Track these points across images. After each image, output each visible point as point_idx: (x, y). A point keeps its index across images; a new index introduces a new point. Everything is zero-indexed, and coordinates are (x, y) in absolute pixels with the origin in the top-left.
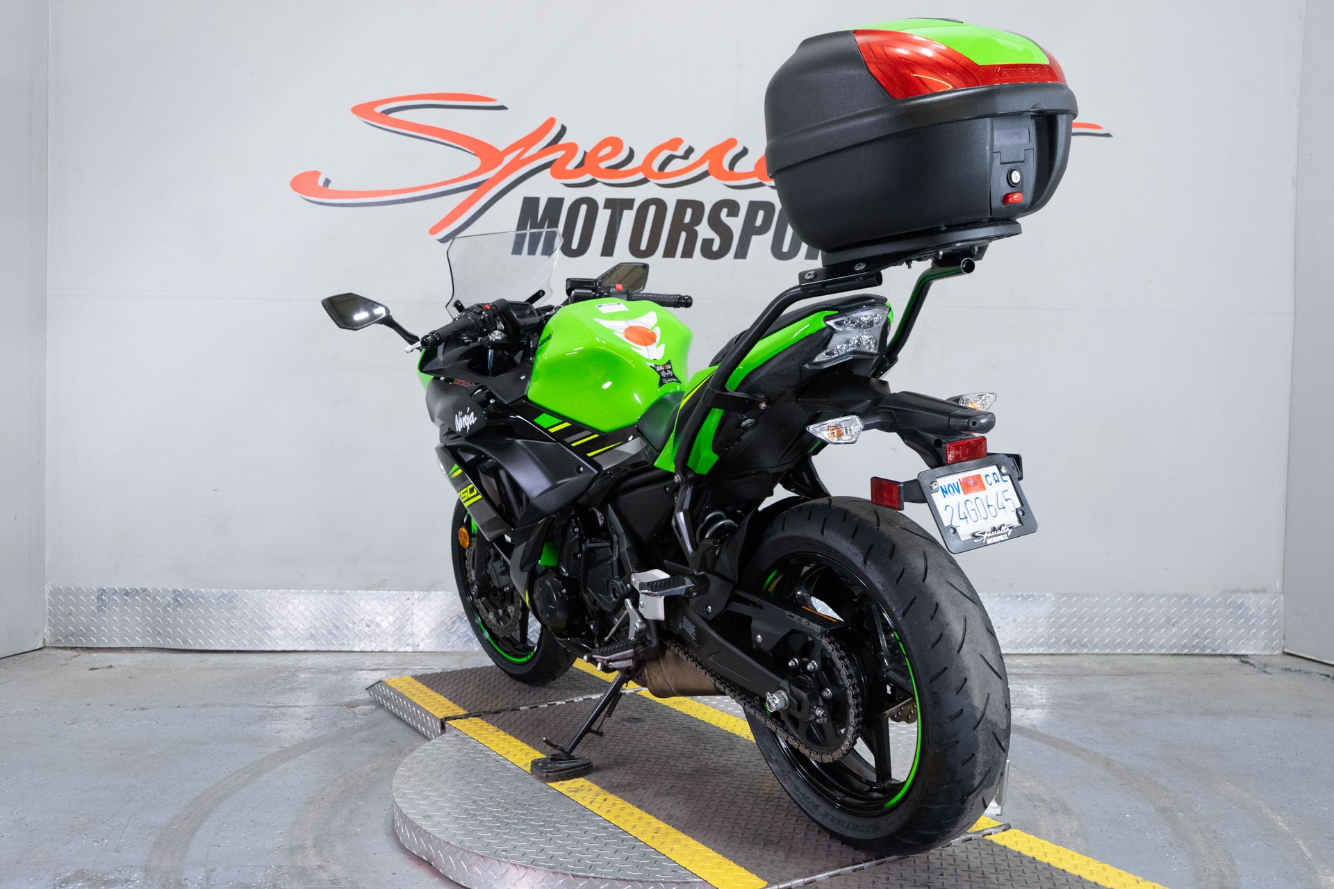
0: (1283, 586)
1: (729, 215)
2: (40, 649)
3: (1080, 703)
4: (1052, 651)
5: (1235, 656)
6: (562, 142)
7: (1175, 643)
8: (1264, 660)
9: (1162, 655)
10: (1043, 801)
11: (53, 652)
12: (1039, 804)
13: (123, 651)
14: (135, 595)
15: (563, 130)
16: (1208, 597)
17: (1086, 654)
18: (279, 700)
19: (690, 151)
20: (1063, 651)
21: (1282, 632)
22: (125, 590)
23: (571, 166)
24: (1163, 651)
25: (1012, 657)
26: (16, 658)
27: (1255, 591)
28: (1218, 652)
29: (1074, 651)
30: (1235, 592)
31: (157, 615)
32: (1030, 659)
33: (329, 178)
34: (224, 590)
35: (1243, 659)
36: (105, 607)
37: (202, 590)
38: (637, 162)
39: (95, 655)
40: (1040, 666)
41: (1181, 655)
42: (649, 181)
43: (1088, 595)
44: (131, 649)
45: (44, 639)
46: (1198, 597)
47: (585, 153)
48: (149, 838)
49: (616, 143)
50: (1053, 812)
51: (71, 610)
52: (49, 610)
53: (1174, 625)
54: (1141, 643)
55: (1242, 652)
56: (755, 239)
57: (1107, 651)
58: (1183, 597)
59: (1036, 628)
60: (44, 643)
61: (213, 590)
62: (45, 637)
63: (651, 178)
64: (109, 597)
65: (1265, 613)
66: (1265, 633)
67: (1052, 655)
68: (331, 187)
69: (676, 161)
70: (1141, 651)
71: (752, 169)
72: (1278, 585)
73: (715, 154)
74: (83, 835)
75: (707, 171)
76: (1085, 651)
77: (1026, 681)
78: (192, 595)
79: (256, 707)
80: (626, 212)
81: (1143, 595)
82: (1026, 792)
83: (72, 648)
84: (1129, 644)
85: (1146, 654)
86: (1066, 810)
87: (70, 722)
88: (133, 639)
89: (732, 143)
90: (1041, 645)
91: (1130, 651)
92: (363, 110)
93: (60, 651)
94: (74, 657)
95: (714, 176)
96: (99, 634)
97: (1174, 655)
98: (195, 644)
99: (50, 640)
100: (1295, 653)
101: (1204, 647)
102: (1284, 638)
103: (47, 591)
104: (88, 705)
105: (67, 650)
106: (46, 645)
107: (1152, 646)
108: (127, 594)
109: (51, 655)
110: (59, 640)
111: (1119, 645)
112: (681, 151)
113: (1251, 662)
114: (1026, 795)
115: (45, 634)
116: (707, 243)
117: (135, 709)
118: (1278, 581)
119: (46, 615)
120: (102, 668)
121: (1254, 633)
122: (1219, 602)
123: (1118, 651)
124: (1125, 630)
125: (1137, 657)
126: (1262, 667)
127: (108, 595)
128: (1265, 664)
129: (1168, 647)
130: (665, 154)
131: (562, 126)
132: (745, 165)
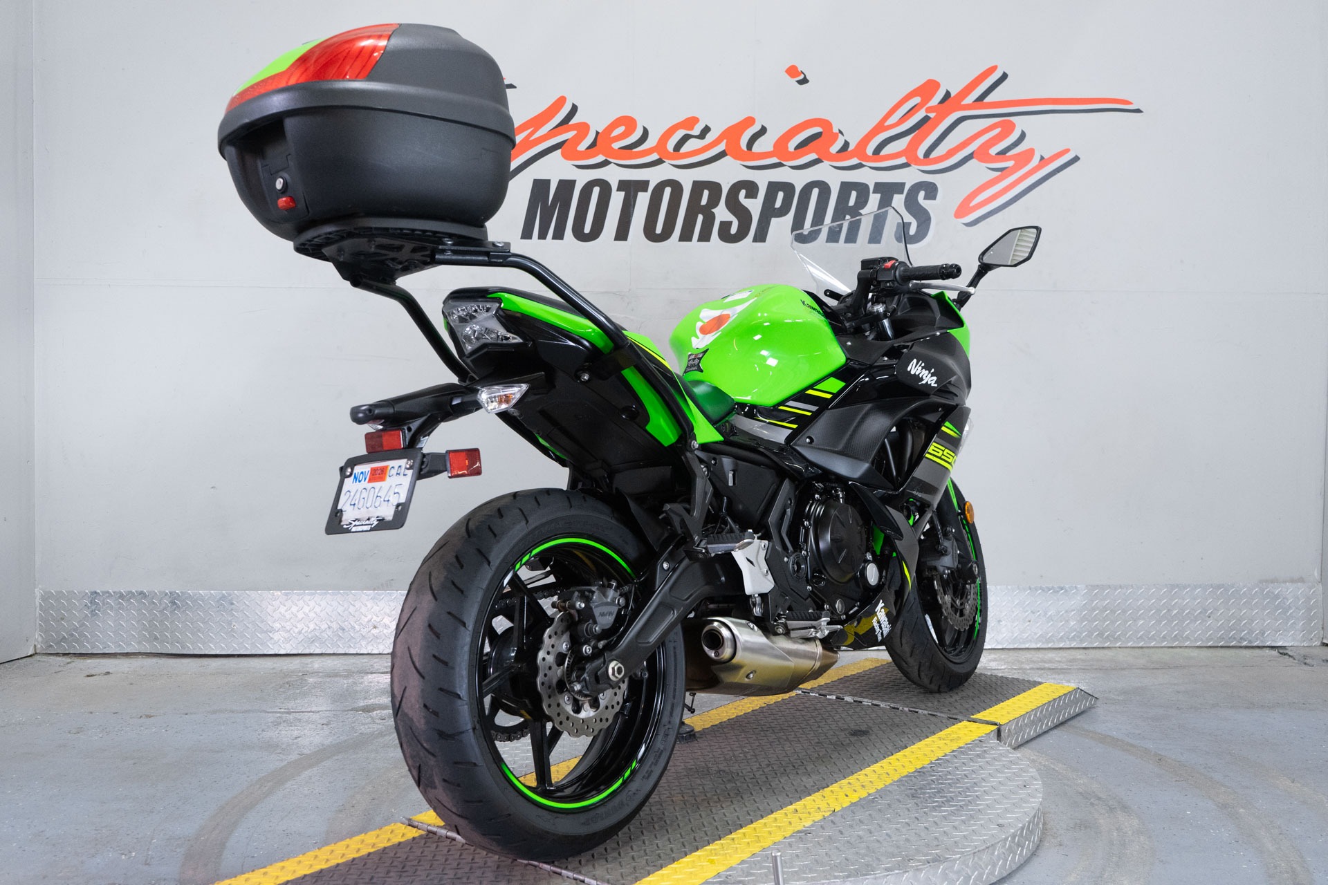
0: (1321, 575)
1: (747, 197)
2: (31, 656)
3: (1121, 698)
4: (1084, 645)
5: (1273, 647)
6: (573, 121)
7: (1210, 635)
8: (1303, 652)
9: (1198, 647)
10: (1099, 799)
11: (45, 658)
12: (1096, 802)
13: (118, 656)
14: (131, 598)
15: (574, 109)
16: (1244, 587)
17: (1120, 647)
18: (291, 705)
19: (706, 130)
20: (1095, 645)
21: (1321, 623)
22: (121, 593)
23: (582, 147)
24: (1198, 644)
25: (1043, 651)
26: (6, 665)
27: (1293, 581)
28: (1255, 644)
29: (1106, 645)
30: (1272, 581)
31: (153, 619)
32: (1062, 653)
35: (1281, 651)
36: (99, 611)
37: (201, 592)
38: (651, 142)
39: (89, 661)
40: (1073, 660)
41: (1217, 647)
42: (664, 162)
43: (1121, 587)
44: (127, 655)
45: (35, 645)
46: (1233, 587)
47: (597, 133)
48: (178, 850)
49: (628, 123)
50: (1111, 810)
51: (64, 615)
52: (40, 614)
53: (1209, 617)
54: (1175, 636)
55: (1280, 644)
56: (774, 221)
57: (1141, 644)
58: (1219, 587)
59: (1067, 621)
60: (35, 650)
61: (212, 592)
62: (36, 643)
63: (667, 159)
64: (104, 600)
65: (1303, 602)
66: (1303, 624)
67: (1084, 648)
69: (692, 141)
70: (1175, 644)
71: (771, 149)
72: (1316, 574)
73: (732, 133)
74: (109, 848)
75: (724, 151)
76: (1118, 645)
77: (1062, 676)
78: (190, 597)
79: (268, 712)
80: (640, 195)
81: (1177, 586)
82: (1081, 790)
83: (64, 654)
84: (1164, 637)
85: (1180, 647)
86: (1125, 808)
87: (75, 731)
88: (129, 644)
89: (750, 121)
90: (1073, 639)
91: (1164, 644)
93: (52, 657)
94: (68, 663)
95: (731, 156)
96: (93, 640)
97: (1210, 647)
98: (194, 649)
99: (42, 647)
101: (1241, 638)
102: (1323, 628)
103: (38, 595)
104: (91, 713)
105: (60, 656)
106: (38, 652)
107: (1187, 638)
108: (122, 596)
109: (43, 662)
110: (51, 646)
111: (1152, 638)
112: (697, 131)
113: (1290, 653)
114: (1081, 793)
115: (36, 640)
116: (725, 226)
117: (141, 717)
118: (1316, 570)
119: (38, 620)
120: (99, 675)
121: (1292, 624)
122: (1256, 592)
123: (1152, 644)
124: (1159, 622)
125: (1171, 650)
126: (1302, 659)
127: (102, 599)
128: (1304, 656)
129: (1204, 639)
130: (680, 133)
131: (573, 105)
132: (763, 145)
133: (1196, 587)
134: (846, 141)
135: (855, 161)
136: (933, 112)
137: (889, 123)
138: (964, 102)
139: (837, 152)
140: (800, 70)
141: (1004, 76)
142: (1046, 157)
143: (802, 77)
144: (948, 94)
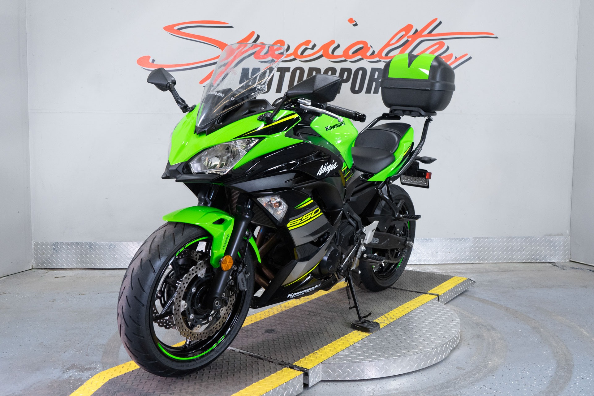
0: (570, 232)
1: (332, 74)
2: (31, 269)
3: (489, 284)
4: (472, 262)
5: (550, 263)
6: (258, 42)
7: (524, 258)
8: (562, 264)
9: (519, 263)
10: (483, 325)
11: (36, 270)
12: (482, 327)
13: (68, 269)
14: (72, 245)
15: (258, 37)
16: (538, 238)
17: (487, 263)
19: (314, 46)
20: (477, 262)
21: (570, 252)
22: (68, 243)
24: (519, 261)
25: (455, 265)
26: (21, 273)
27: (558, 235)
28: (543, 261)
29: (481, 262)
30: (550, 235)
31: (82, 253)
32: (463, 266)
33: (154, 59)
34: (112, 242)
35: (553, 264)
36: (59, 250)
37: (102, 242)
38: (291, 51)
39: (55, 272)
40: (467, 269)
41: (527, 262)
42: (296, 59)
43: (487, 238)
44: (71, 269)
45: (32, 265)
46: (534, 238)
47: (269, 47)
48: (100, 350)
49: (282, 42)
50: (488, 330)
51: (44, 252)
52: (34, 252)
53: (524, 250)
54: (510, 258)
55: (553, 261)
56: (343, 84)
57: (495, 262)
58: (528, 238)
59: (465, 252)
60: (32, 267)
61: (107, 242)
62: (33, 264)
63: (298, 58)
64: (61, 246)
65: (562, 244)
66: (562, 253)
67: (472, 263)
68: (155, 63)
69: (308, 50)
70: (510, 261)
71: (342, 54)
72: (568, 232)
73: (325, 47)
74: (71, 349)
75: (322, 55)
76: (486, 262)
77: (464, 275)
78: (97, 245)
80: (286, 73)
81: (511, 237)
82: (475, 322)
83: (45, 269)
84: (505, 259)
85: (512, 263)
86: (494, 329)
87: (52, 301)
88: (72, 264)
89: (333, 42)
90: (467, 260)
91: (505, 261)
92: (169, 29)
93: (39, 270)
94: (47, 272)
95: (325, 57)
96: (57, 263)
97: (524, 263)
98: (100, 266)
99: (35, 265)
100: (575, 261)
101: (537, 259)
102: (570, 254)
103: (33, 244)
104: (58, 293)
105: (43, 269)
106: (33, 268)
107: (515, 259)
108: (68, 244)
109: (36, 272)
110: (39, 265)
111: (501, 259)
112: (310, 46)
113: (557, 265)
114: (475, 323)
115: (33, 263)
117: (80, 294)
118: (568, 230)
119: (33, 254)
120: (60, 277)
121: (558, 253)
122: (543, 240)
123: (500, 262)
124: (503, 252)
125: (508, 264)
126: (562, 267)
127: (60, 245)
128: (563, 266)
129: (521, 259)
130: (303, 47)
131: (258, 35)
132: (339, 52)
133: (518, 238)
134: (373, 50)
135: (377, 59)
136: (410, 38)
137: (392, 42)
138: (423, 34)
139: (370, 55)
140: (354, 20)
141: (440, 23)
142: (458, 57)
143: (355, 23)
144: (416, 30)
